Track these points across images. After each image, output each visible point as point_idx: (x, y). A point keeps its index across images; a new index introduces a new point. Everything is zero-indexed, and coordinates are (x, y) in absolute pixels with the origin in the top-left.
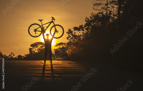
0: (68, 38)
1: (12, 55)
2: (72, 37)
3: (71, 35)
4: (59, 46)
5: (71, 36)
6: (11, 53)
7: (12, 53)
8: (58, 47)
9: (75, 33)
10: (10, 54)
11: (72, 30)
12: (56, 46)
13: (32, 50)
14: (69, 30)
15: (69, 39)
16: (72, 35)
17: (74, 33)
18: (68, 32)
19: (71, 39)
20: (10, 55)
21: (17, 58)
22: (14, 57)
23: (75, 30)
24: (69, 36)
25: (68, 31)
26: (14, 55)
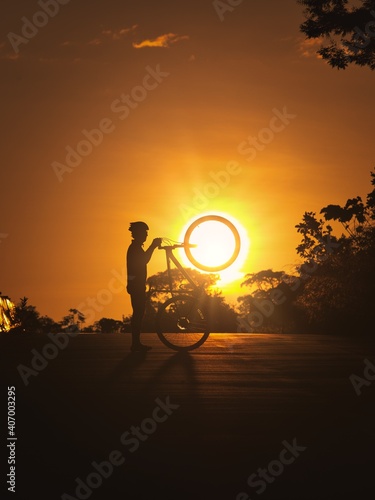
0: (301, 249)
1: (76, 319)
2: (317, 243)
3: (312, 238)
4: (259, 285)
5: (315, 239)
6: (71, 310)
7: (75, 311)
8: (254, 287)
9: (329, 227)
10: (68, 314)
11: (319, 217)
12: (248, 282)
13: (153, 299)
14: (308, 217)
15: (307, 251)
16: (318, 236)
17: (325, 229)
18: (302, 225)
19: (312, 252)
20: (67, 320)
21: (94, 329)
22: (82, 326)
23: (328, 217)
24: (307, 239)
25: (303, 222)
26: (82, 319)
